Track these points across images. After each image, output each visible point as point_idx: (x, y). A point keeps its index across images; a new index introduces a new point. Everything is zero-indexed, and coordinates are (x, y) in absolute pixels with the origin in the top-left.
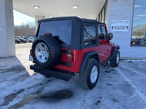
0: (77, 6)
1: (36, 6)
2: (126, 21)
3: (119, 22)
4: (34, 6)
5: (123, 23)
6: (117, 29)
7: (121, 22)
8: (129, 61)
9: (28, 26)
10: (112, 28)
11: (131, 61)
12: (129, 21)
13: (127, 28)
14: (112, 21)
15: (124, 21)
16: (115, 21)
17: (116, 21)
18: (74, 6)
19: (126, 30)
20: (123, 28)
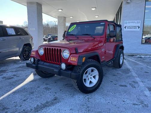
0: (95, 8)
1: (60, 9)
2: (137, 21)
3: (131, 22)
4: (59, 9)
5: (135, 23)
6: (129, 28)
7: (133, 22)
8: (139, 56)
9: (48, 25)
10: (125, 27)
11: (141, 56)
12: (140, 21)
13: (139, 27)
14: (125, 21)
15: (136, 21)
16: (127, 21)
17: (129, 21)
18: (92, 8)
19: (137, 29)
20: (135, 27)
